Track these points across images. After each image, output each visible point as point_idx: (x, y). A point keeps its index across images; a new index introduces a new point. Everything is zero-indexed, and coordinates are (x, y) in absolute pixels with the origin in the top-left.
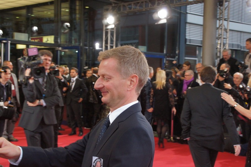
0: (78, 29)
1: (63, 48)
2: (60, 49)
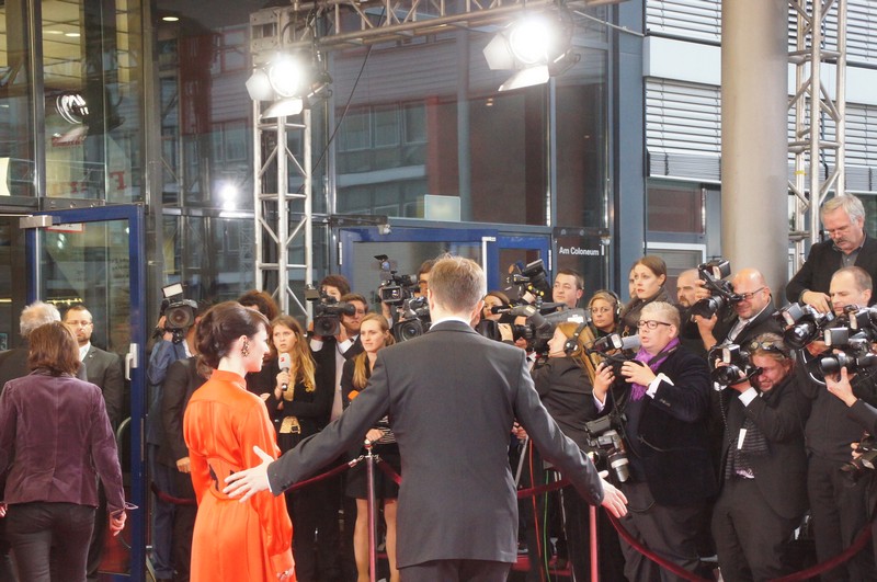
0: (129, 123)
1: (59, 219)
2: (44, 224)
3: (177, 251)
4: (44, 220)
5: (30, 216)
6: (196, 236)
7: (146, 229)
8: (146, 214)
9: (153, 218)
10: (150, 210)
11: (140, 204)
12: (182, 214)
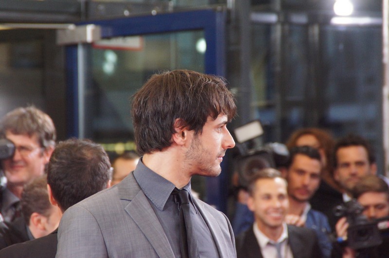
1: (110, 31)
2: (89, 38)
3: (270, 75)
4: (90, 32)
5: (71, 27)
6: (296, 53)
7: (228, 44)
8: (228, 22)
9: (237, 28)
10: (233, 16)
11: (219, 8)
12: (279, 21)
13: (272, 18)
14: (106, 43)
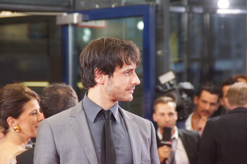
1: (87, 17)
2: (75, 21)
4: (76, 18)
5: (65, 14)
6: (197, 30)
7: (157, 24)
8: (157, 11)
9: (162, 16)
10: (159, 8)
11: (151, 3)
12: (186, 12)
13: (182, 10)
14: (85, 24)
